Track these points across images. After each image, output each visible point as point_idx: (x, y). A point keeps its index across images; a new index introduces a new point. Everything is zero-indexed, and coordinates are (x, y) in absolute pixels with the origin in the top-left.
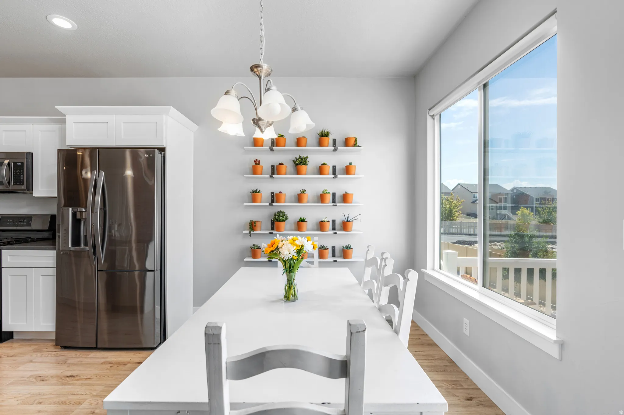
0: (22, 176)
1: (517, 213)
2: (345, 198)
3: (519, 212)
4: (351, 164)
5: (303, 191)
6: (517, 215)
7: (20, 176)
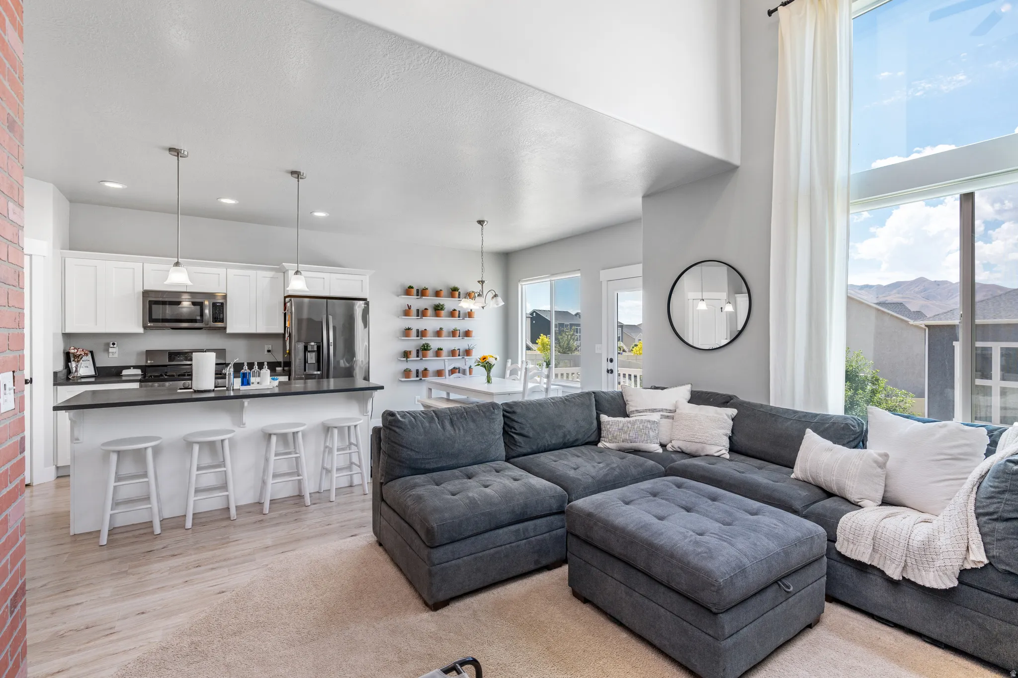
0: (221, 315)
1: (537, 341)
2: (467, 334)
3: (539, 341)
4: (471, 310)
5: (441, 329)
6: (537, 344)
7: (220, 315)
